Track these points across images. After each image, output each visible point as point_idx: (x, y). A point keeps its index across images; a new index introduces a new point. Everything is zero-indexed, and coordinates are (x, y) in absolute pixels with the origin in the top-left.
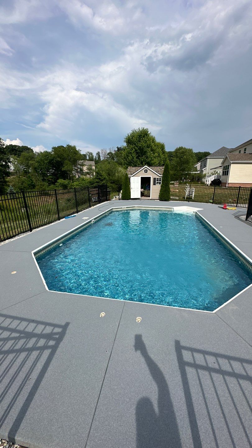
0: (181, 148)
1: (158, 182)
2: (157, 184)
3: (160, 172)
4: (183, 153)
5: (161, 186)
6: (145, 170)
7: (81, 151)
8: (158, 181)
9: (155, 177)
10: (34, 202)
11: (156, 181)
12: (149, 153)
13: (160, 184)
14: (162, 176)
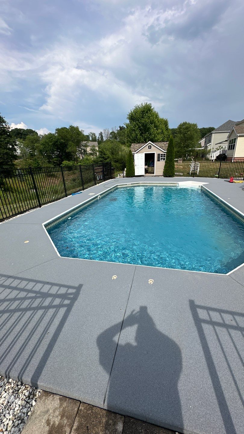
0: (185, 124)
1: (162, 158)
2: (161, 160)
3: (164, 148)
4: (187, 128)
5: (165, 162)
6: (149, 146)
7: (84, 132)
8: (162, 156)
9: (159, 153)
10: (40, 184)
11: (160, 157)
12: (153, 130)
13: (165, 160)
14: (166, 151)
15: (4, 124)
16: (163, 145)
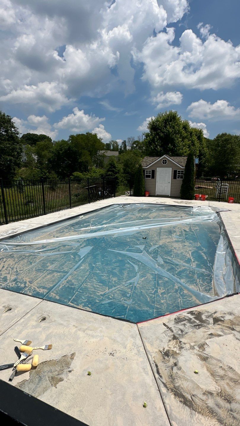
0: (224, 135)
1: (180, 176)
2: (178, 178)
3: (182, 164)
4: (226, 140)
5: (183, 181)
6: (164, 161)
8: (179, 174)
9: (175, 170)
11: (177, 175)
13: (182, 178)
14: (184, 168)
15: (13, 129)
16: (182, 160)
